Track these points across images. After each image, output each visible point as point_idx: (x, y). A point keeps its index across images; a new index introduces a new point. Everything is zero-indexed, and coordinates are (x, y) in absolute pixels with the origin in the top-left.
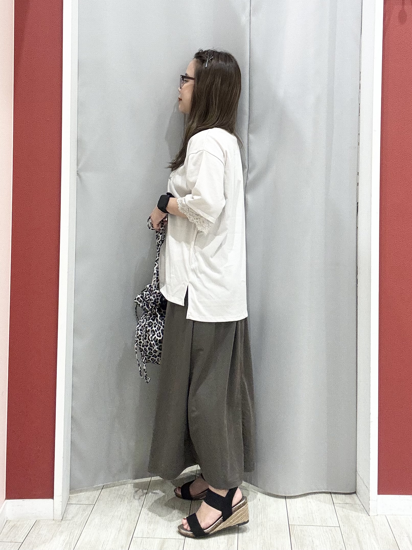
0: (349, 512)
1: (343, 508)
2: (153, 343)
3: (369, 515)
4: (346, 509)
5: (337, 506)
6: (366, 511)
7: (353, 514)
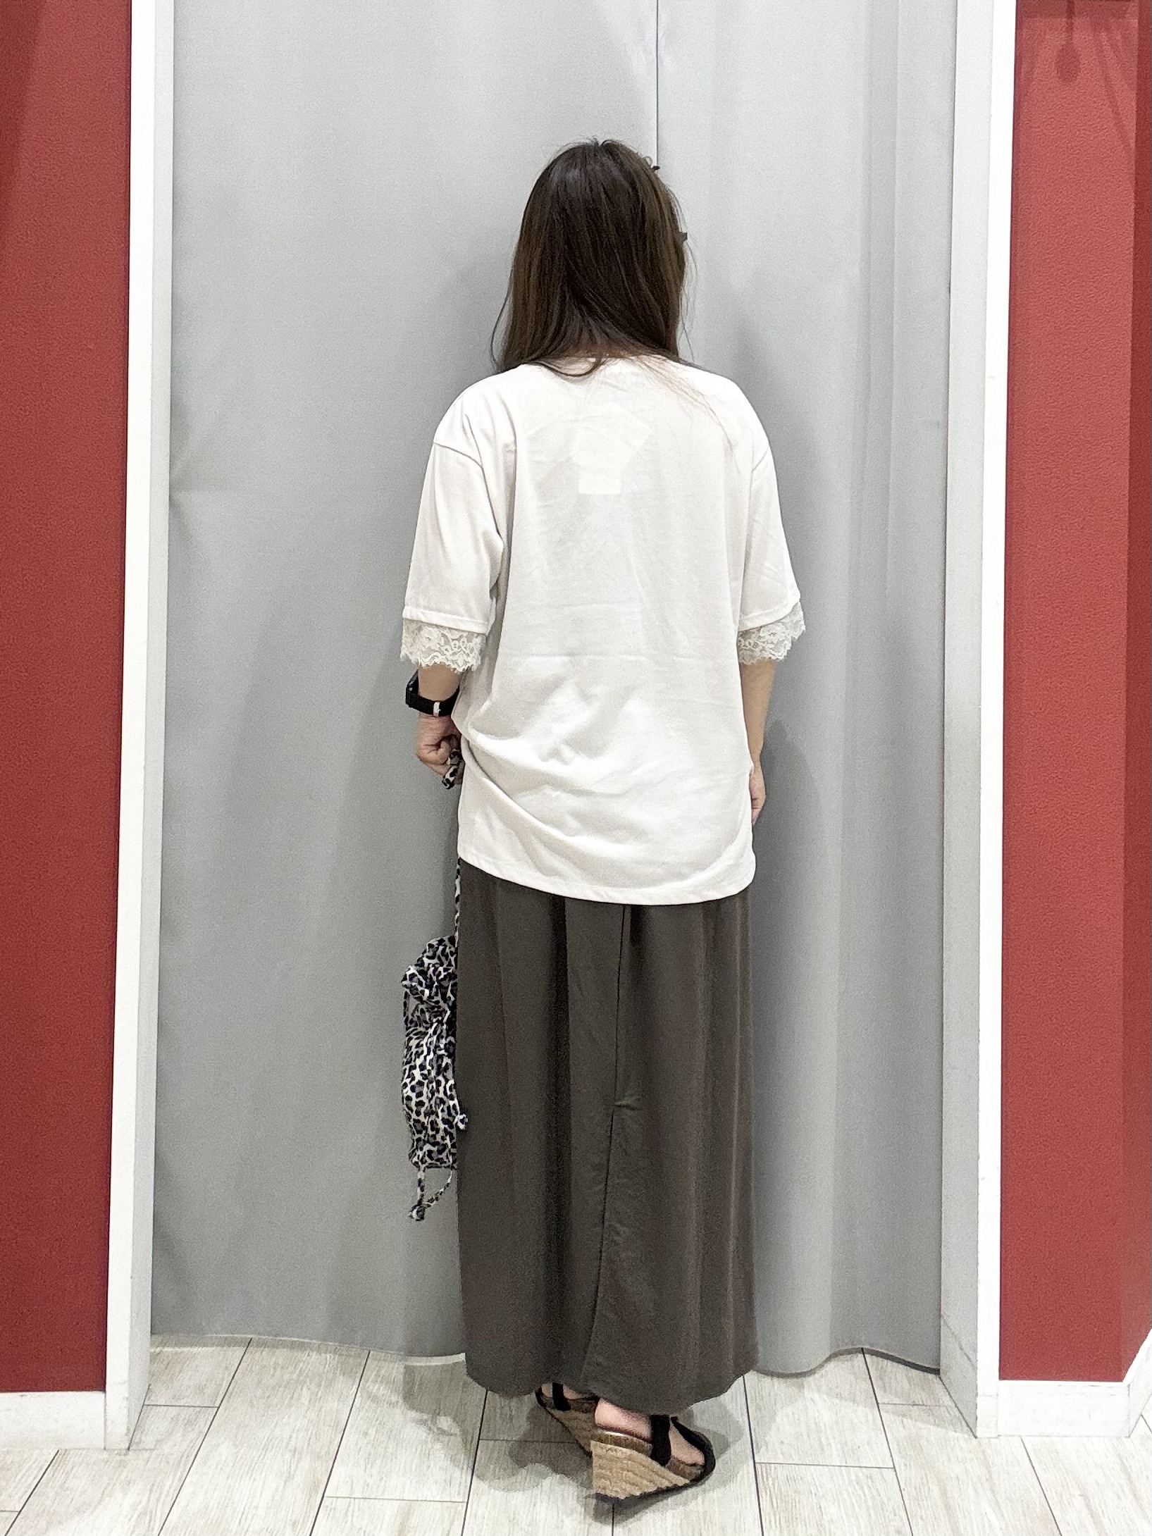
0: (920, 1429)
1: (904, 1415)
2: (454, 1105)
3: (976, 1437)
4: (911, 1418)
5: (887, 1412)
6: (968, 1426)
7: (931, 1433)
